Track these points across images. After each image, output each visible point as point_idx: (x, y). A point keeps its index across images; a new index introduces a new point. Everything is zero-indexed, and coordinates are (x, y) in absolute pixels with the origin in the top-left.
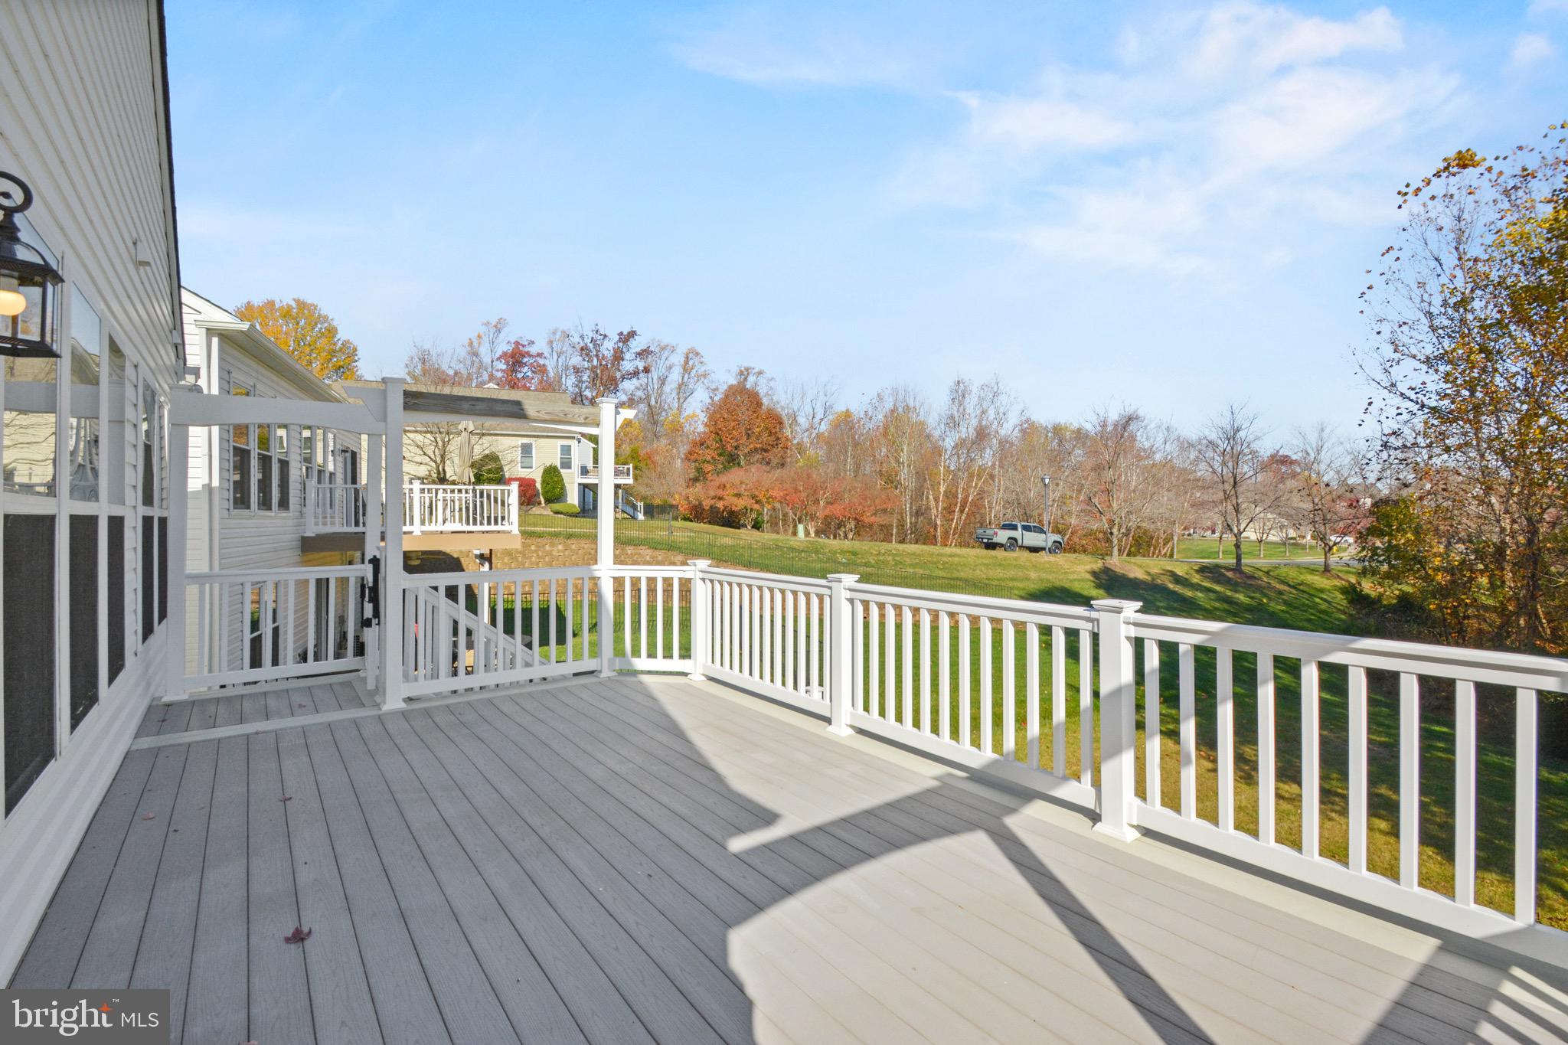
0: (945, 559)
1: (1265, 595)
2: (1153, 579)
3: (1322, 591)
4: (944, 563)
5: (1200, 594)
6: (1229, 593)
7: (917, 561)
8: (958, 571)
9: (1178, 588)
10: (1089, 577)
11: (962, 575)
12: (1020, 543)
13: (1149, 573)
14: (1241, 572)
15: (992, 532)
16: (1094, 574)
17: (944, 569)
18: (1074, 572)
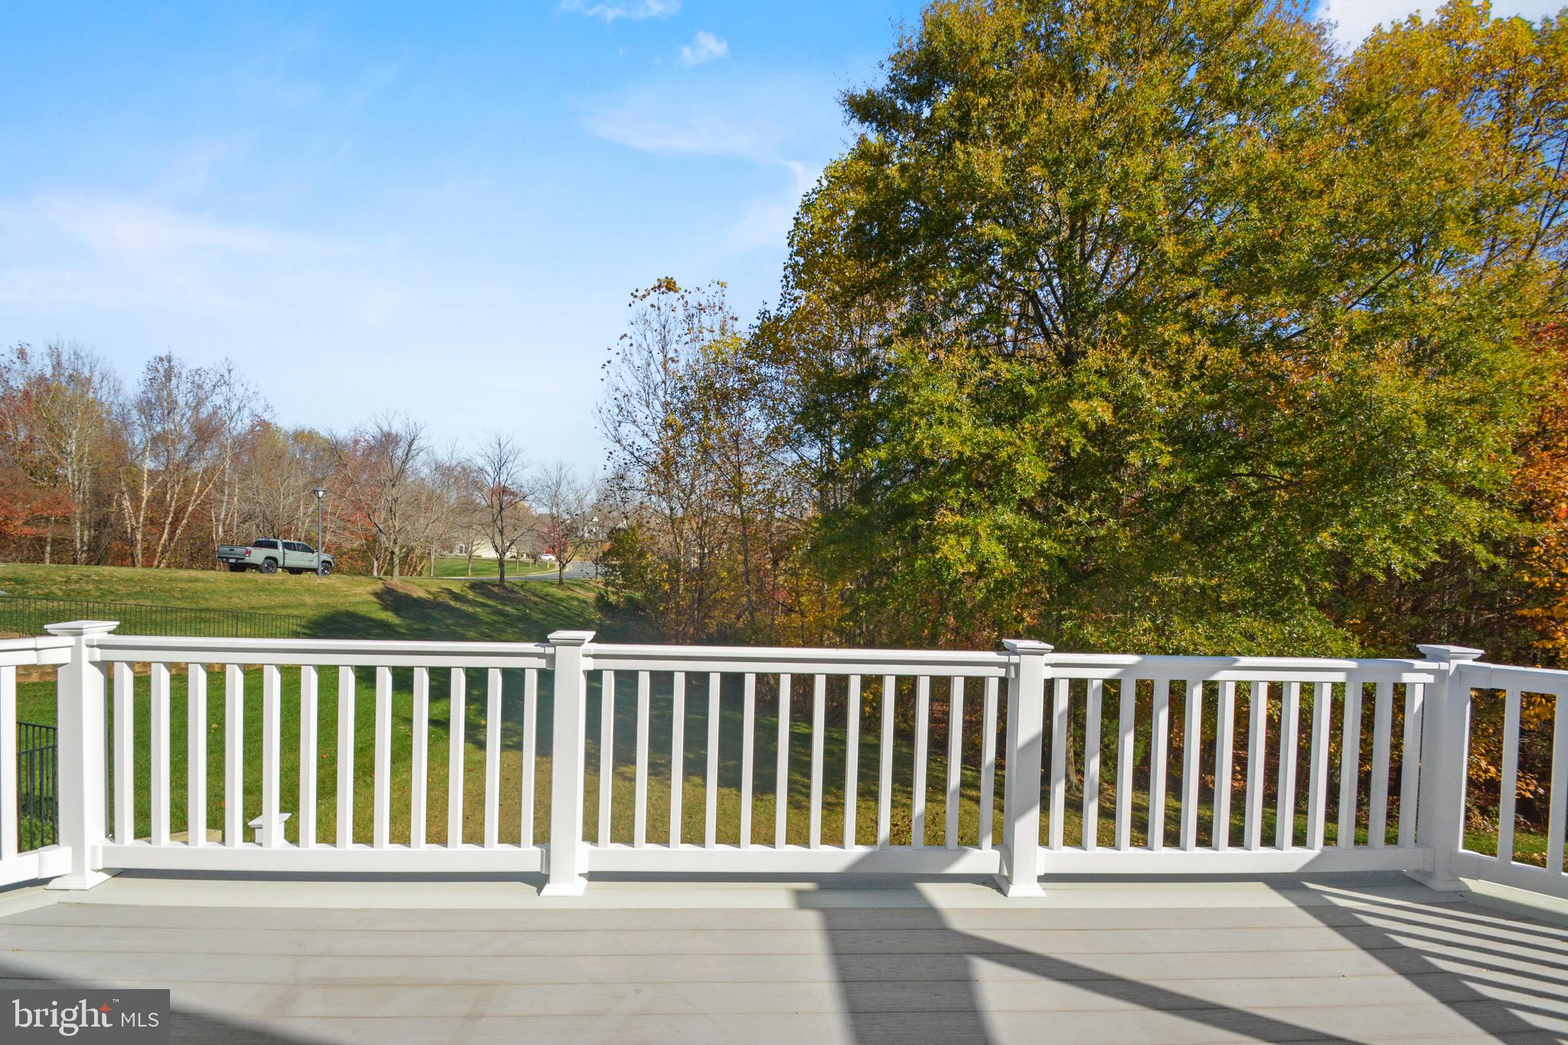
0: (180, 585)
1: (526, 607)
2: (435, 598)
3: (561, 600)
4: (182, 590)
5: (479, 610)
6: (500, 607)
7: (138, 588)
8: (206, 600)
9: (458, 605)
10: (372, 598)
11: (213, 604)
12: (281, 563)
13: (429, 592)
14: (504, 588)
15: (243, 550)
16: (376, 594)
17: (184, 598)
18: (355, 595)
